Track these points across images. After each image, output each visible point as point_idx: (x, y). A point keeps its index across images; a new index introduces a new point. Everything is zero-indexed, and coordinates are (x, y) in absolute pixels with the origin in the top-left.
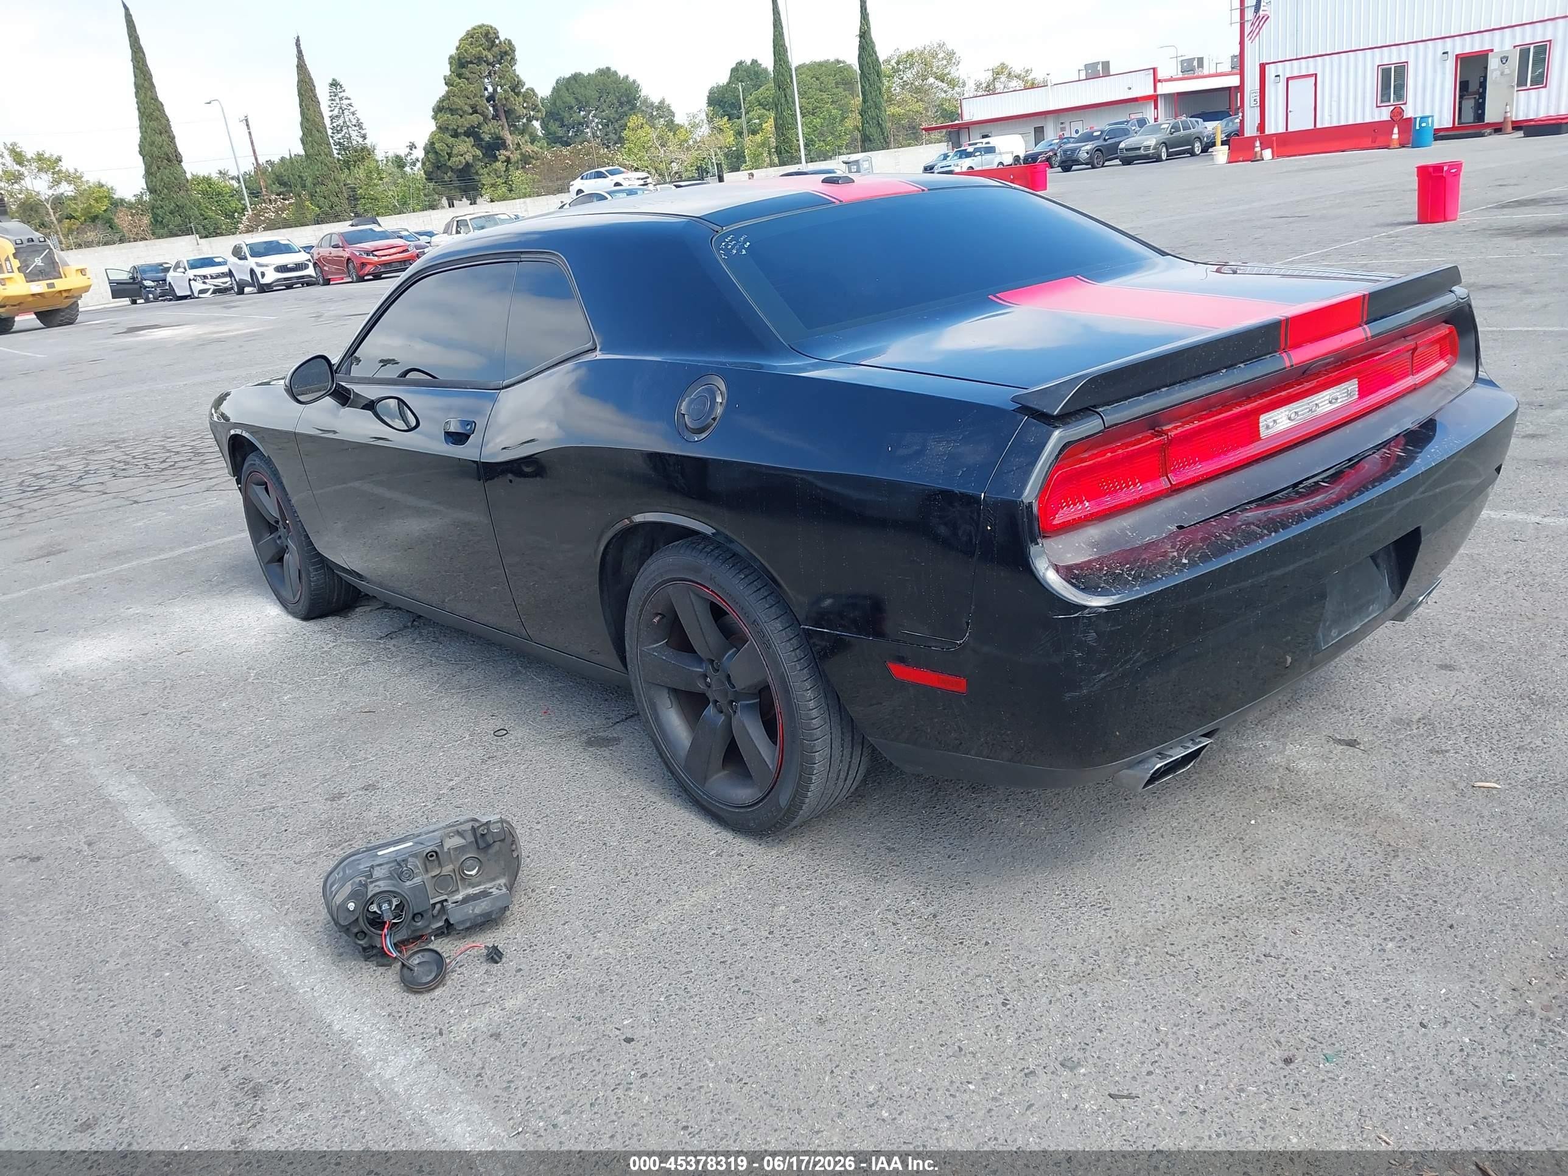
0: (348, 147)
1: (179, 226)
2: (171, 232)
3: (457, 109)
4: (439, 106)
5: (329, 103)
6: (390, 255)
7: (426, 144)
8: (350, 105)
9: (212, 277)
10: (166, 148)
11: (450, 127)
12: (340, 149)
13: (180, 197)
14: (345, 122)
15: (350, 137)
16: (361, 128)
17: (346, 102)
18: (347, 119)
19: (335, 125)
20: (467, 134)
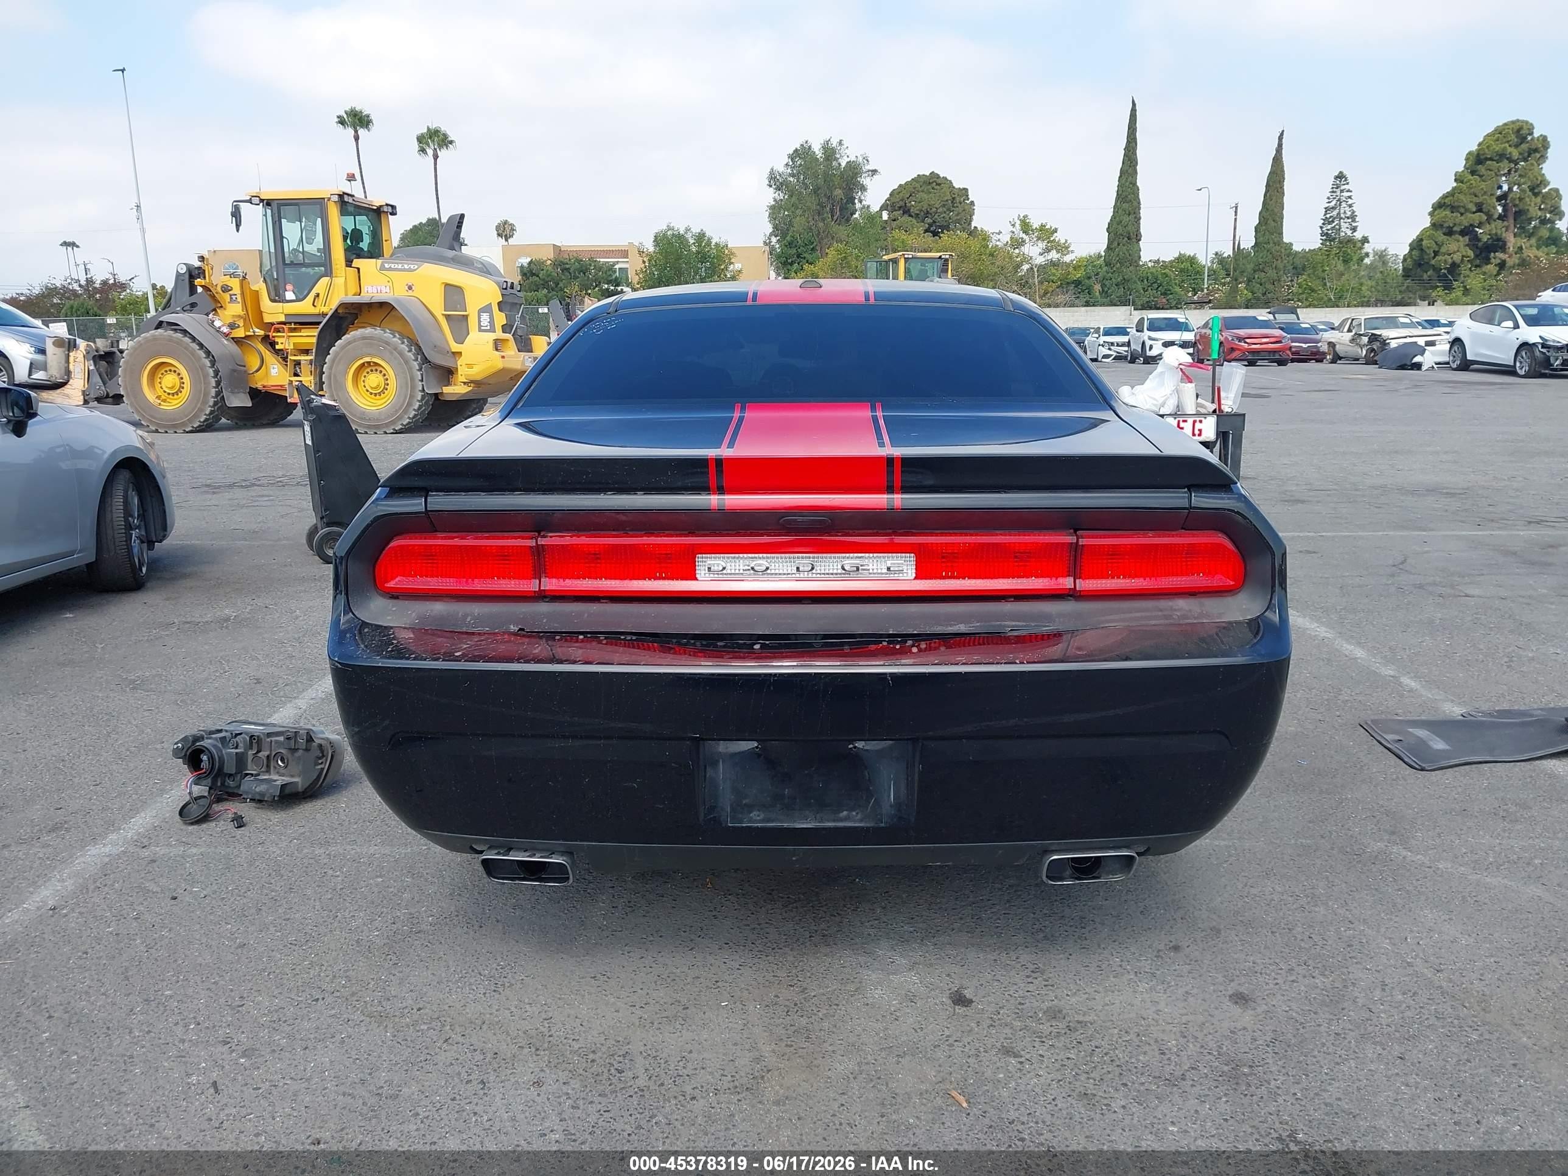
0: (1335, 239)
1: (1120, 297)
2: (1111, 302)
3: (1459, 207)
4: (1439, 203)
5: (1329, 195)
6: (1261, 344)
7: (1414, 240)
8: (1350, 197)
9: (1118, 345)
10: (1129, 228)
11: (1446, 225)
12: (1326, 240)
13: (1129, 272)
14: (1339, 214)
15: (1340, 228)
16: (1354, 221)
17: (1346, 194)
18: (1342, 211)
19: (1328, 216)
20: (1463, 233)
